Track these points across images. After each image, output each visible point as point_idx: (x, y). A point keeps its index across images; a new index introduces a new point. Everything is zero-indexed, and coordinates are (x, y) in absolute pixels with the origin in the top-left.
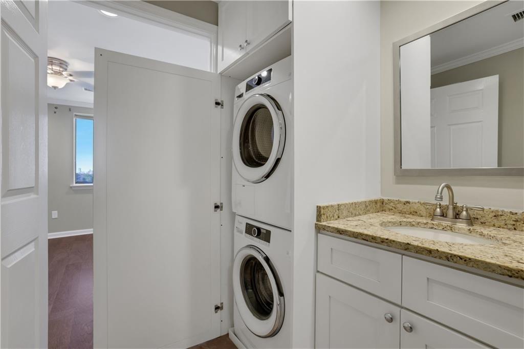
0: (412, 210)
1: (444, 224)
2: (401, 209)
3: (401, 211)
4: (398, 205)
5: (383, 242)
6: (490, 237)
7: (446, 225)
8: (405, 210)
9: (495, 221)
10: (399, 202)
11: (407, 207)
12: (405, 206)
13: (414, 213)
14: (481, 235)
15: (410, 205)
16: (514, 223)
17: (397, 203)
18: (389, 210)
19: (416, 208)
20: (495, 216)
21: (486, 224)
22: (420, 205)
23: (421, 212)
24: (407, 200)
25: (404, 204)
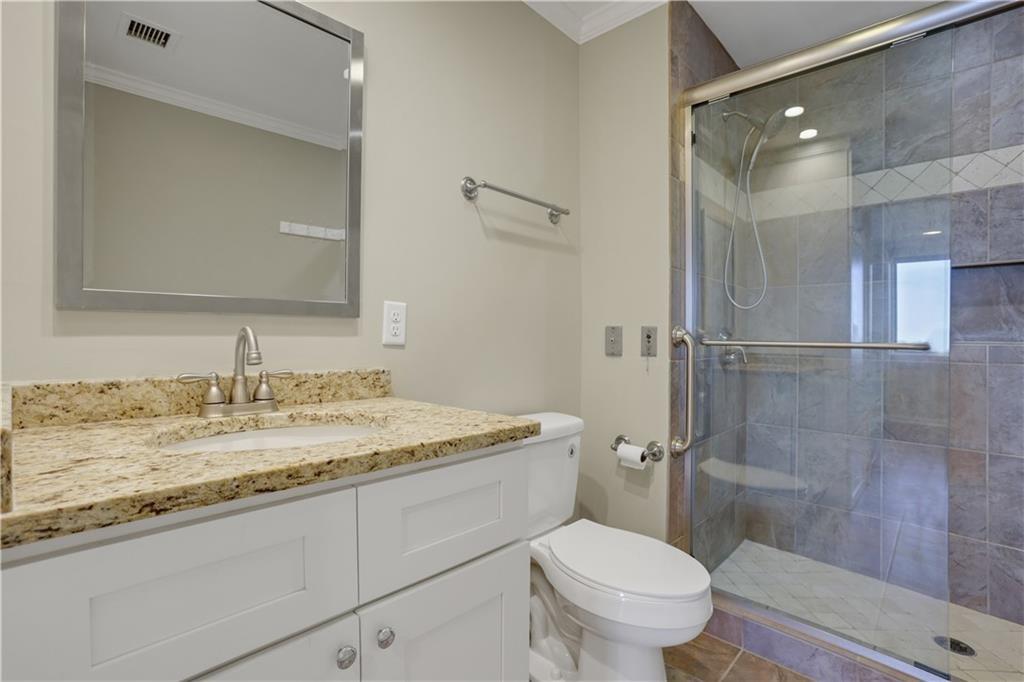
0: (127, 405)
1: (241, 418)
2: (88, 408)
3: (90, 414)
4: (79, 400)
5: (318, 474)
6: (332, 419)
7: (246, 418)
8: (105, 409)
9: (297, 394)
10: (82, 388)
11: (112, 400)
12: (105, 397)
13: (133, 413)
14: (315, 419)
15: (122, 392)
16: (318, 391)
17: (73, 391)
18: (42, 419)
19: (139, 397)
20: (297, 385)
21: (286, 401)
22: (151, 388)
23: (155, 406)
24: (111, 380)
25: (102, 392)
